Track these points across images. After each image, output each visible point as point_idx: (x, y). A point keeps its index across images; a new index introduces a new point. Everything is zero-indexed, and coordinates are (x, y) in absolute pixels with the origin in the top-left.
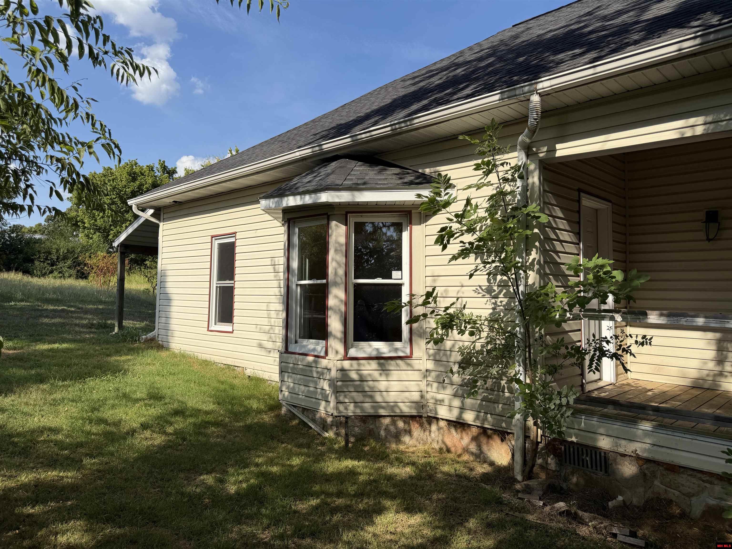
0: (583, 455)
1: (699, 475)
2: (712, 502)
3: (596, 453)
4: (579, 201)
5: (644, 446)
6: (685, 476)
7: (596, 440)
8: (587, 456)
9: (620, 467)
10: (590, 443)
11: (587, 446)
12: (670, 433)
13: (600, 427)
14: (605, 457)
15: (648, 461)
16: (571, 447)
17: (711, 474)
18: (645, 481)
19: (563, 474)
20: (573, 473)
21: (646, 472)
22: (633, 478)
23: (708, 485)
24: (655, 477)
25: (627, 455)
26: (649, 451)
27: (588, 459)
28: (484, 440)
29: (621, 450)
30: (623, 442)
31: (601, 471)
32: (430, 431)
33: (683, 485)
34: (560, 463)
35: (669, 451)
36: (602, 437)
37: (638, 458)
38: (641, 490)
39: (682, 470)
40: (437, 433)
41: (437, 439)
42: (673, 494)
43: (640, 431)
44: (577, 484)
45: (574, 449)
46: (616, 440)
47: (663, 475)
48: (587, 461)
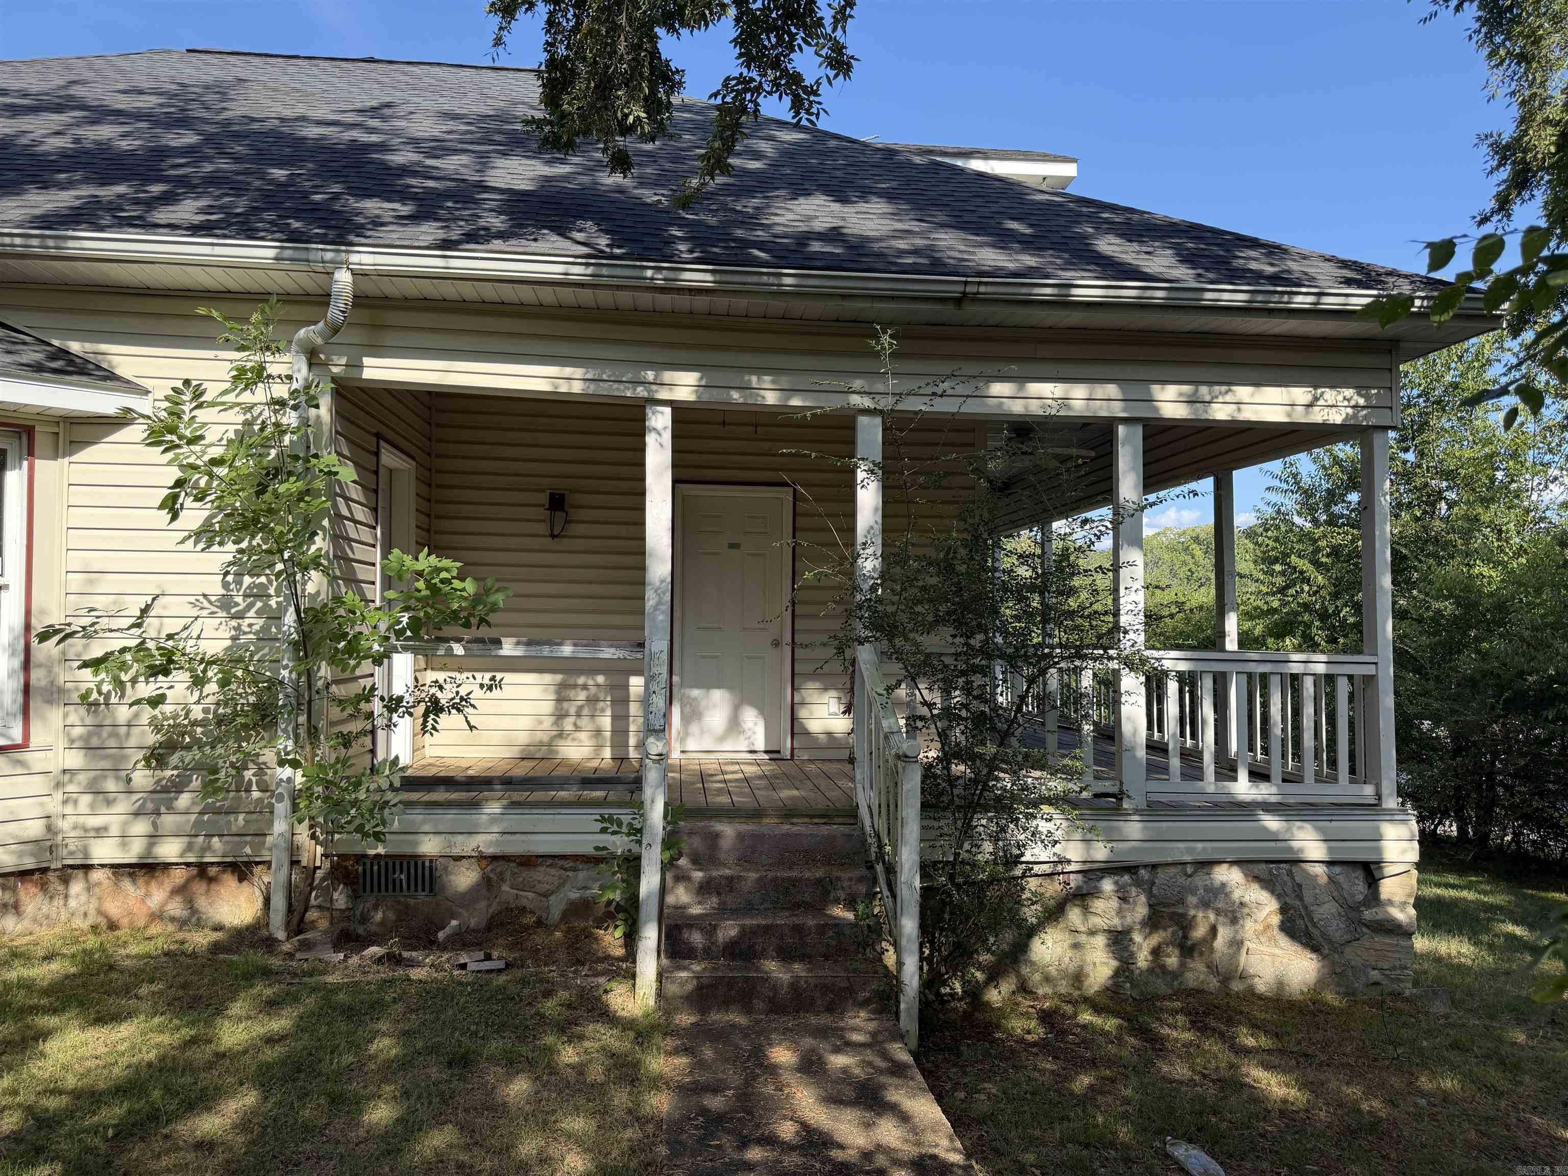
0: (394, 873)
1: (561, 862)
2: (574, 895)
3: (416, 864)
4: (377, 454)
5: (490, 837)
6: (542, 869)
7: (416, 844)
8: (401, 872)
9: (453, 878)
10: (406, 850)
11: (402, 857)
12: (526, 811)
13: (424, 822)
14: (431, 867)
15: (494, 858)
16: (375, 862)
17: (575, 858)
18: (488, 890)
19: (358, 913)
20: (376, 907)
21: (492, 875)
22: (474, 889)
23: (570, 874)
24: (503, 880)
25: (464, 857)
26: (498, 843)
27: (403, 877)
28: (199, 887)
29: (456, 851)
30: (459, 838)
31: (423, 890)
32: (66, 897)
33: (539, 882)
34: (355, 896)
35: (523, 837)
36: (426, 838)
37: (482, 858)
38: (483, 904)
39: (540, 860)
40: (83, 898)
41: (83, 909)
42: (528, 898)
43: (484, 817)
44: (382, 923)
45: (379, 866)
46: (449, 837)
47: (514, 874)
48: (401, 880)
